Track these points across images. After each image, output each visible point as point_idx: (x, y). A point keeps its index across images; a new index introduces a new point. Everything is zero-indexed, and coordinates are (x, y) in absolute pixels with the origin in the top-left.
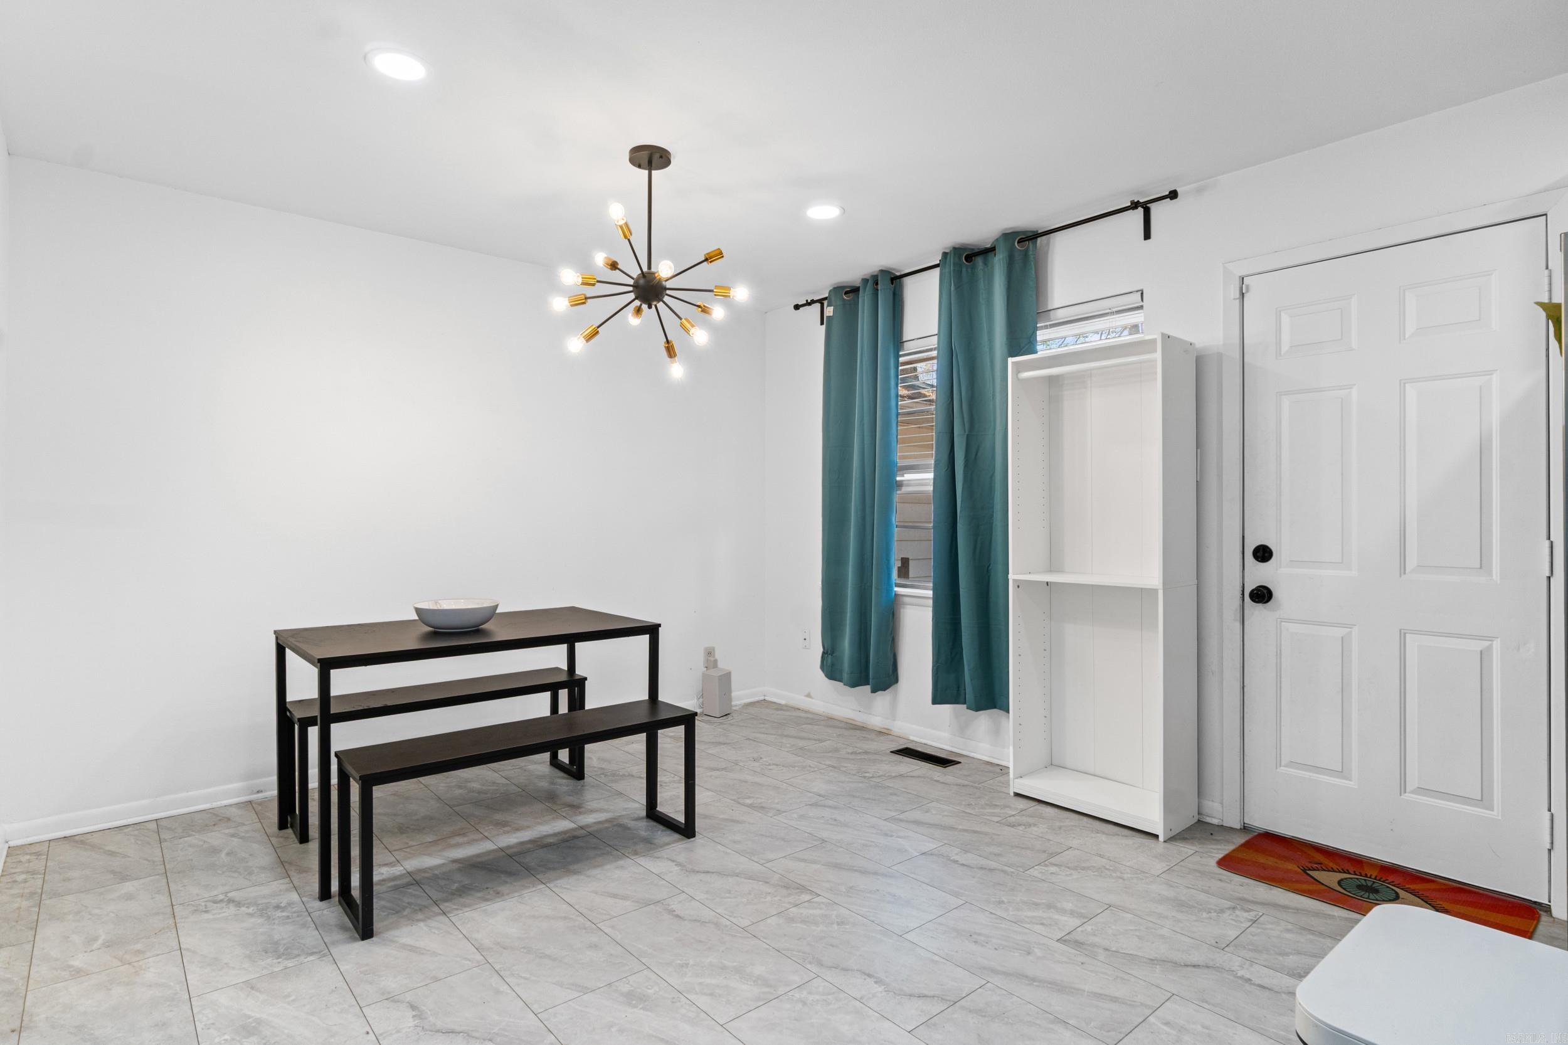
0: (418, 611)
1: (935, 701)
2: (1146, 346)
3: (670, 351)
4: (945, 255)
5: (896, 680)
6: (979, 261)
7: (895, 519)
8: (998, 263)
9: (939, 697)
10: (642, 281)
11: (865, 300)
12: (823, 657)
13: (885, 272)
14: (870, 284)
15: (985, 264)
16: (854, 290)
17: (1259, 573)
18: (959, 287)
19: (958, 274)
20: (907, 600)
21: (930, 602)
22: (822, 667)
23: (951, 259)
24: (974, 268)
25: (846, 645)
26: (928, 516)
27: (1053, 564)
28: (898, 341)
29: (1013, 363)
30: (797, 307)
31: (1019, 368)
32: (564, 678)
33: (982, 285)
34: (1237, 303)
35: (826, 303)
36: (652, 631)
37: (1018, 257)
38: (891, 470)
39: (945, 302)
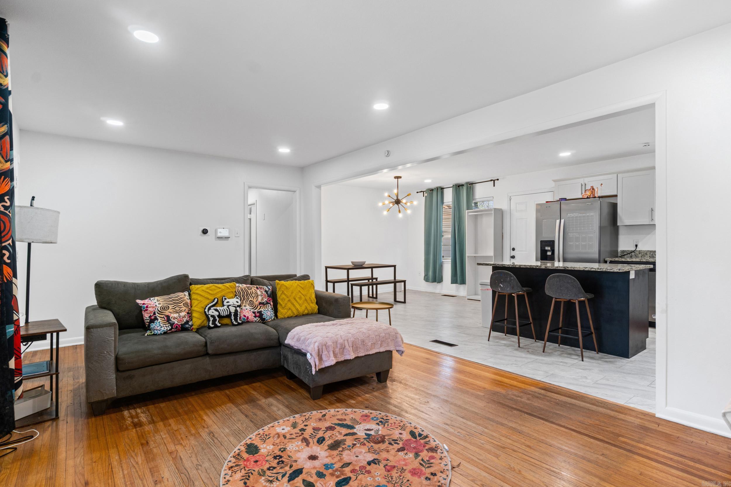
0: (352, 262)
1: (451, 283)
2: (491, 210)
3: (400, 211)
4: (453, 185)
5: (442, 281)
6: (461, 187)
7: (442, 244)
8: (465, 188)
9: (452, 282)
10: (397, 201)
11: (435, 193)
12: (424, 277)
13: (440, 187)
14: (436, 189)
15: (462, 188)
16: (432, 190)
17: (513, 253)
18: (456, 193)
19: (456, 189)
20: (444, 262)
21: (450, 262)
22: (424, 279)
23: (455, 186)
24: (460, 189)
25: (431, 273)
26: (450, 242)
27: (476, 251)
28: (442, 202)
29: (467, 212)
30: (417, 192)
31: (468, 212)
32: (371, 278)
33: (461, 192)
34: (509, 201)
35: (425, 192)
36: (395, 266)
37: (469, 187)
38: (441, 232)
39: (453, 196)
